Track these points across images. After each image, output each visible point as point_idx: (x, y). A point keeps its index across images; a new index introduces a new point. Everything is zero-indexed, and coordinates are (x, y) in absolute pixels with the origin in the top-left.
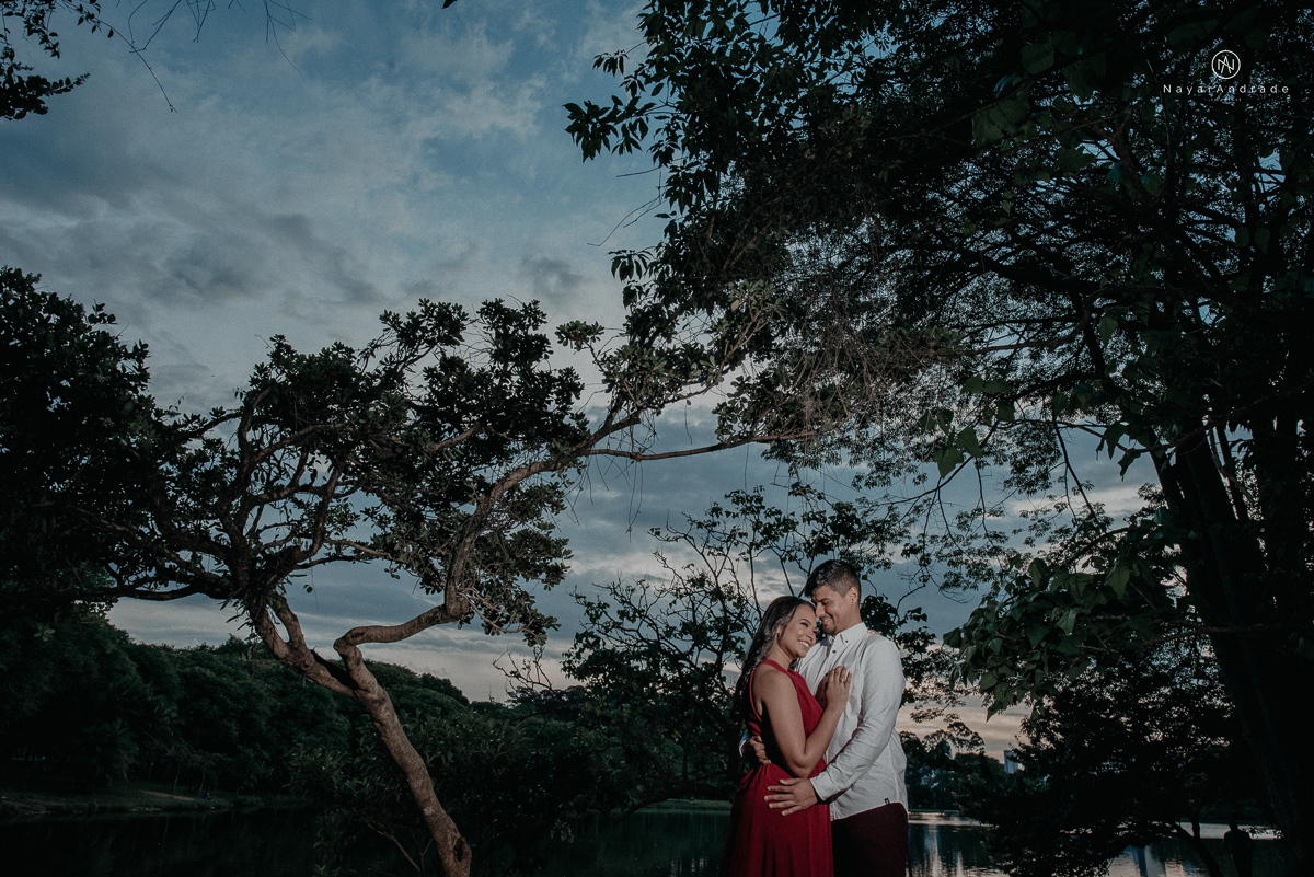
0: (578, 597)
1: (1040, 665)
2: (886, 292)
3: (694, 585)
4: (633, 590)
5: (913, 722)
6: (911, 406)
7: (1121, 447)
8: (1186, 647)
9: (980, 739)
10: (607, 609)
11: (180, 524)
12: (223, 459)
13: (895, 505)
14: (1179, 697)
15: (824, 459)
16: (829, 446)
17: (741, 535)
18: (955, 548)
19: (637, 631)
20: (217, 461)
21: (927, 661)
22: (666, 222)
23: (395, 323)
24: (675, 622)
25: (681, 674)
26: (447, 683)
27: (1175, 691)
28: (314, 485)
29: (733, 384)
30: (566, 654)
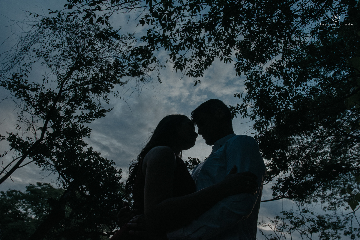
2: (327, 149)
29: (277, 180)
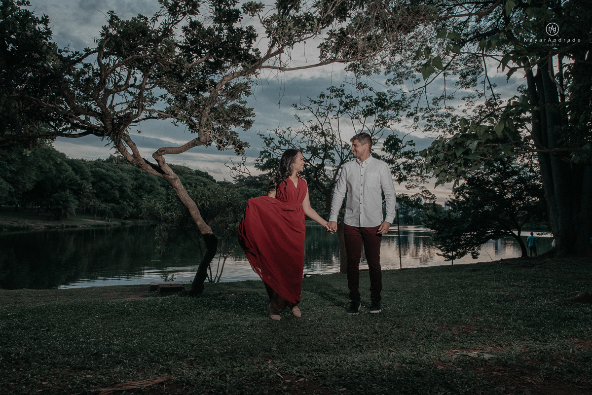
0: (261, 135)
1: (460, 165)
3: (312, 130)
4: (285, 132)
5: (406, 190)
6: (416, 45)
7: (508, 66)
8: (527, 159)
9: (435, 197)
10: (273, 140)
11: (78, 103)
12: (93, 73)
13: (405, 94)
14: (521, 180)
15: (373, 71)
16: (376, 65)
17: (334, 107)
18: (430, 114)
20: (91, 74)
21: (414, 164)
23: (166, 4)
24: (304, 146)
26: (206, 173)
27: (520, 178)
28: (136, 84)
30: (257, 160)
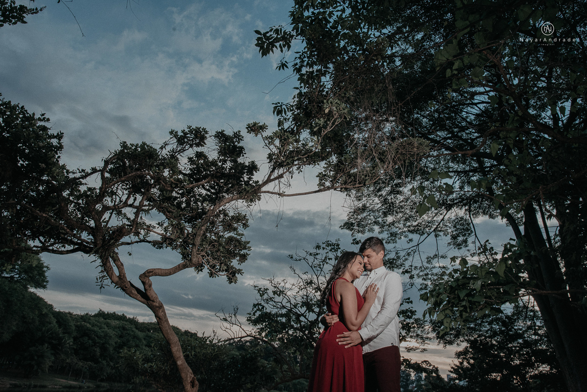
0: (255, 287)
1: (465, 308)
3: (308, 284)
4: (280, 283)
6: (407, 209)
9: (436, 368)
10: (268, 291)
13: (398, 252)
14: (527, 344)
15: (367, 230)
16: (370, 224)
17: (329, 259)
18: (425, 272)
19: (281, 303)
21: (413, 323)
22: (298, 91)
23: (176, 136)
24: (299, 301)
25: (300, 325)
27: (525, 342)
28: (135, 204)
30: (249, 314)
